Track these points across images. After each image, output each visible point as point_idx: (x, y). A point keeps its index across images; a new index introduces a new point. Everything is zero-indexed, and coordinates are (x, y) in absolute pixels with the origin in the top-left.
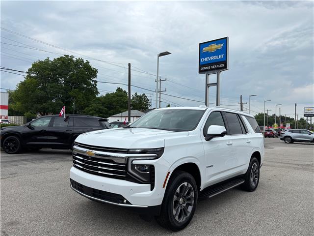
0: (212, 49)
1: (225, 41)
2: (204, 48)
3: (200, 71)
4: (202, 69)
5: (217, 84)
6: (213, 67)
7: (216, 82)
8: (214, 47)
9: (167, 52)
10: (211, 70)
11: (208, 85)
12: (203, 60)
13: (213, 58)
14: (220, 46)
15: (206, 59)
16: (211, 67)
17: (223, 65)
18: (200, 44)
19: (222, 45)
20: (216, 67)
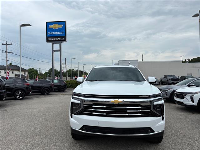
0: (55, 27)
1: (64, 23)
2: (50, 26)
3: (48, 41)
4: (49, 39)
5: (60, 50)
6: (56, 39)
7: (59, 49)
8: (57, 26)
9: (29, 24)
10: (55, 41)
11: (53, 51)
12: (49, 33)
13: (56, 33)
14: (61, 26)
15: (51, 33)
16: (55, 39)
17: (63, 38)
18: (46, 22)
19: (62, 25)
20: (58, 39)
